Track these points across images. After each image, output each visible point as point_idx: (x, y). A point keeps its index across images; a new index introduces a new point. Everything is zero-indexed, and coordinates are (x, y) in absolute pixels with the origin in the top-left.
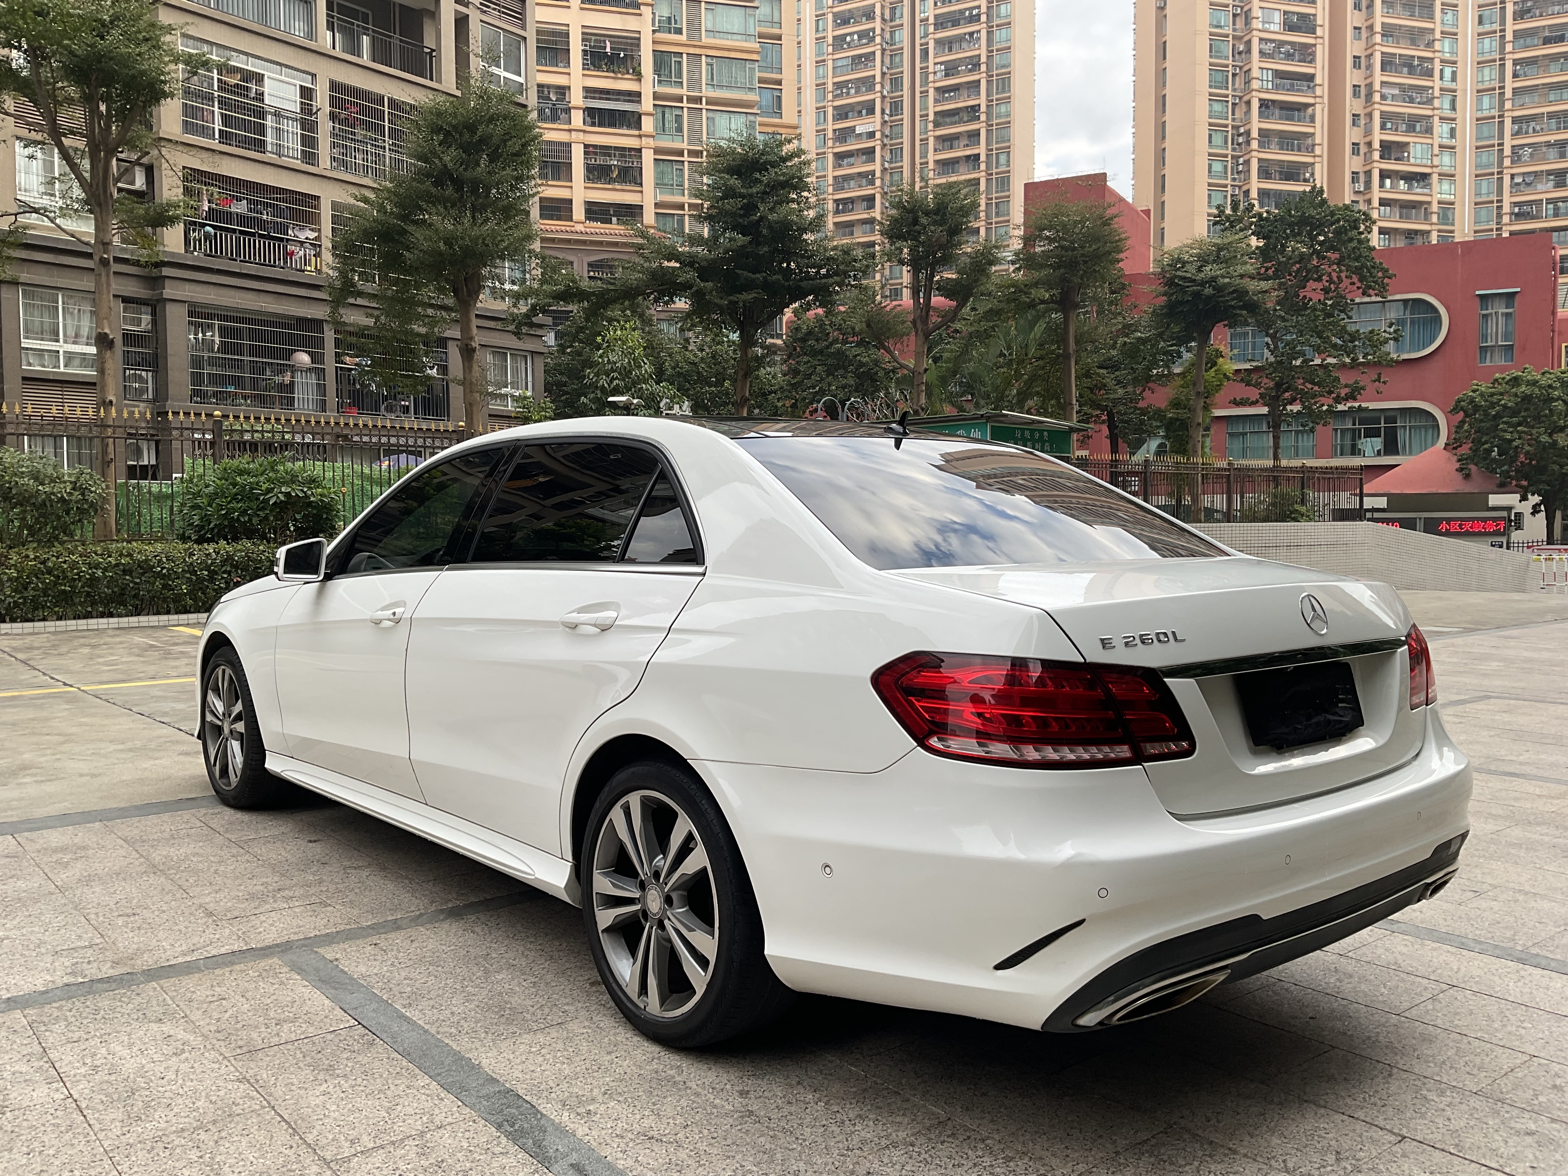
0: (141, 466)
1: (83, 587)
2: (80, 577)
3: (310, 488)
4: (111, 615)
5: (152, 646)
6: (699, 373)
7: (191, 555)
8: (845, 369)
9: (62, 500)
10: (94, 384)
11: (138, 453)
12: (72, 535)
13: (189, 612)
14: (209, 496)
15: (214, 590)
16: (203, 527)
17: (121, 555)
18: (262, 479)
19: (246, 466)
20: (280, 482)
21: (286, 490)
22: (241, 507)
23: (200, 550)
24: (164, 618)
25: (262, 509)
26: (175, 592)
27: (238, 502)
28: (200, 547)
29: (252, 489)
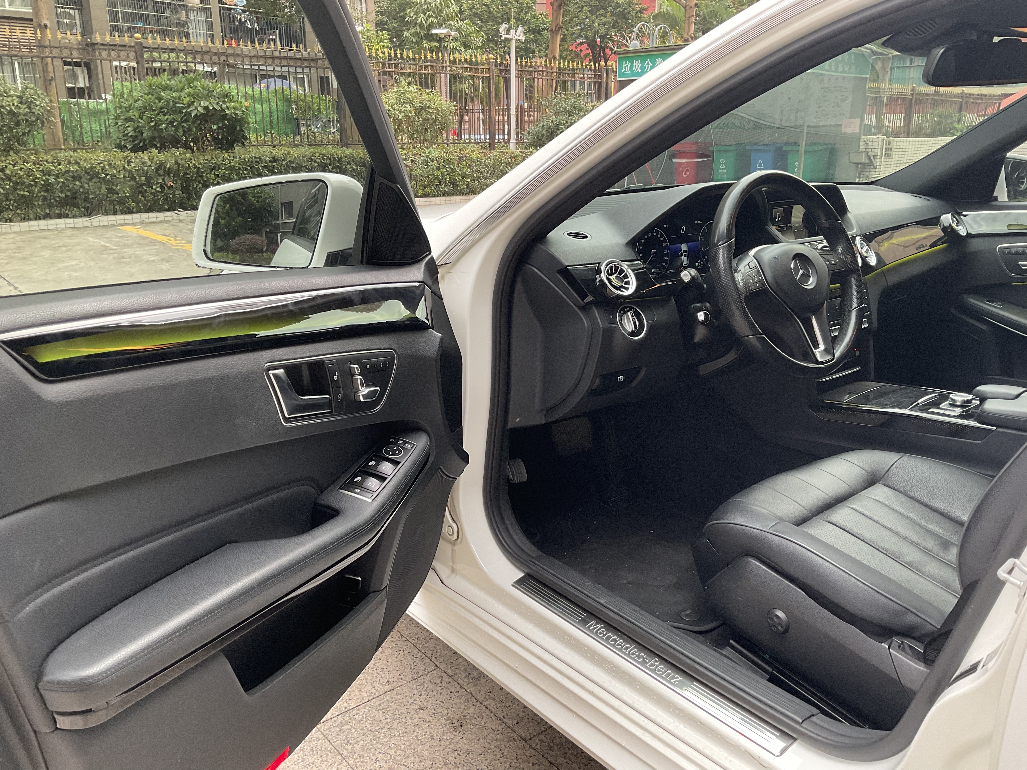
0: (78, 88)
1: (39, 192)
2: (36, 183)
3: (224, 102)
4: (67, 216)
5: (106, 248)
6: (490, 13)
7: (129, 162)
8: (605, 9)
9: (11, 112)
10: (31, 20)
11: (75, 77)
12: (24, 144)
13: (133, 212)
14: (139, 109)
15: (152, 193)
16: (136, 137)
17: (69, 163)
18: (183, 94)
19: (168, 82)
20: (199, 97)
21: (204, 103)
22: (167, 119)
23: (136, 158)
24: (112, 218)
25: (186, 121)
26: (120, 195)
27: (164, 115)
28: (136, 155)
29: (175, 103)
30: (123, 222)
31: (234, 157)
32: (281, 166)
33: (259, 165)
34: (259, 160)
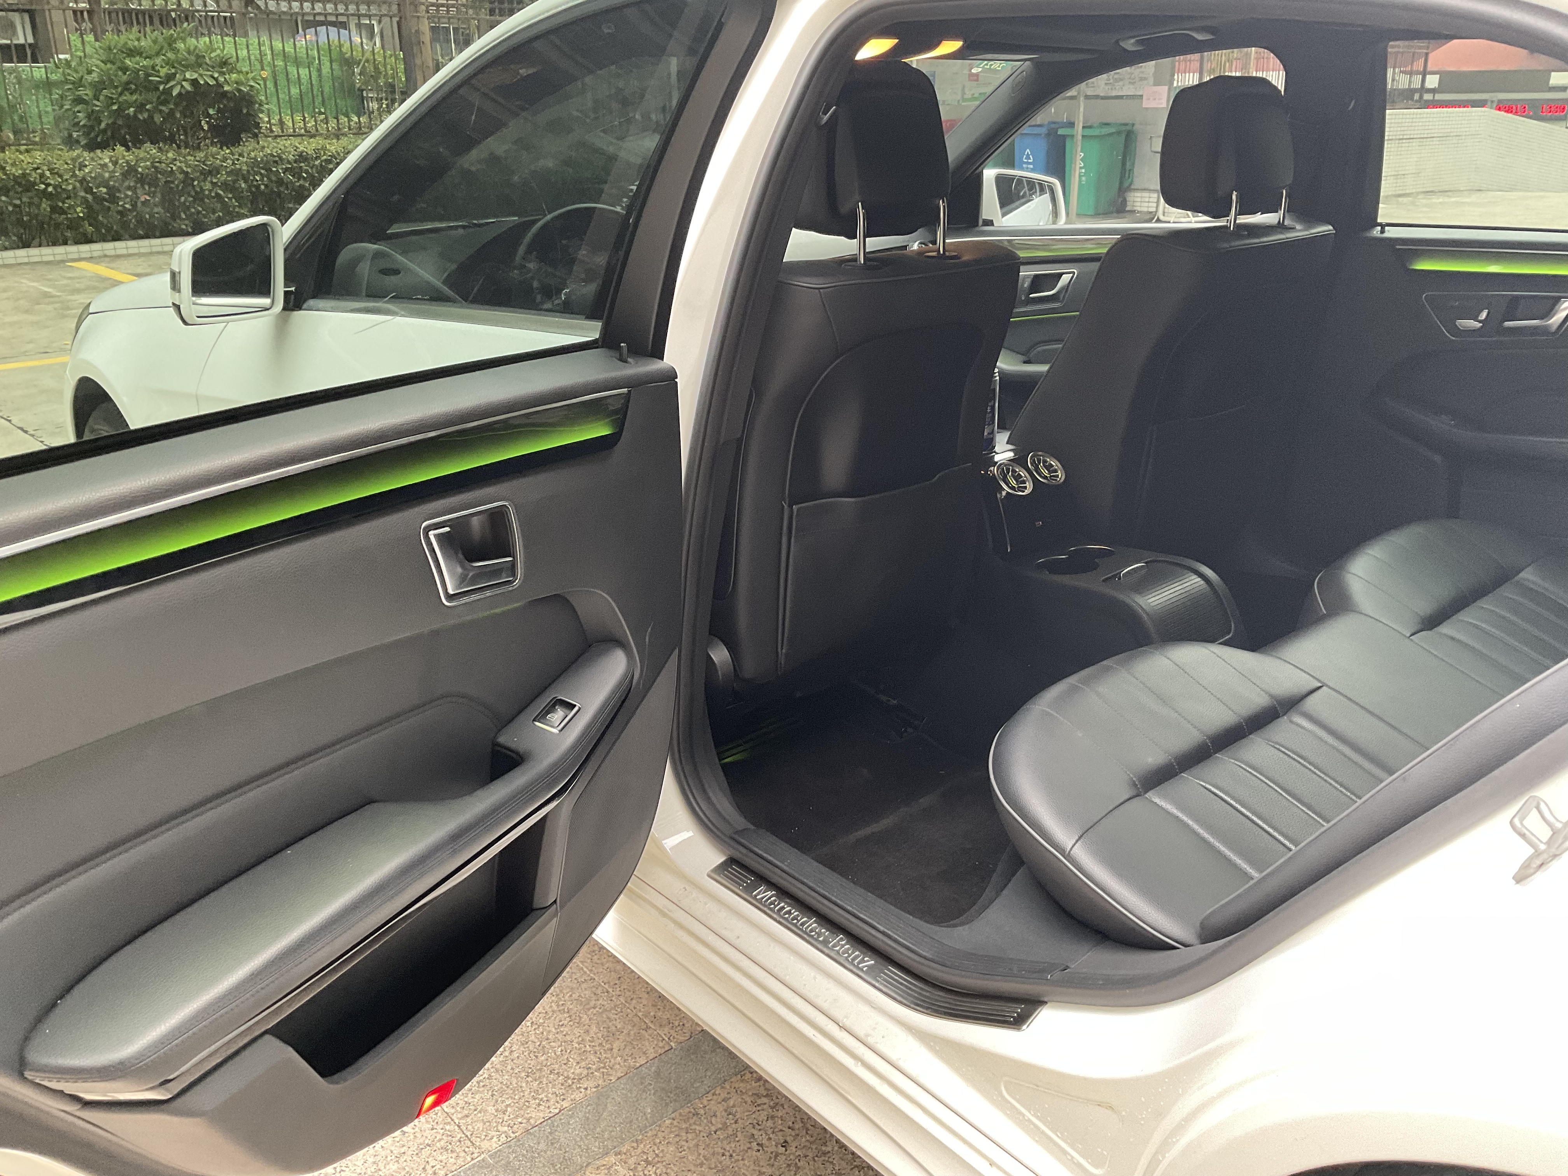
0: (16, 45)
3: (222, 73)
5: (46, 295)
7: (82, 166)
11: (10, 29)
13: (91, 241)
14: (94, 85)
15: (119, 212)
16: (92, 128)
18: (158, 61)
19: (136, 43)
20: (183, 66)
21: (191, 76)
22: (136, 100)
23: (92, 159)
24: (60, 251)
25: (165, 102)
26: (69, 216)
27: (131, 94)
28: (92, 154)
29: (148, 75)
30: (76, 256)
31: (240, 155)
32: (312, 168)
33: (280, 167)
34: (277, 159)
